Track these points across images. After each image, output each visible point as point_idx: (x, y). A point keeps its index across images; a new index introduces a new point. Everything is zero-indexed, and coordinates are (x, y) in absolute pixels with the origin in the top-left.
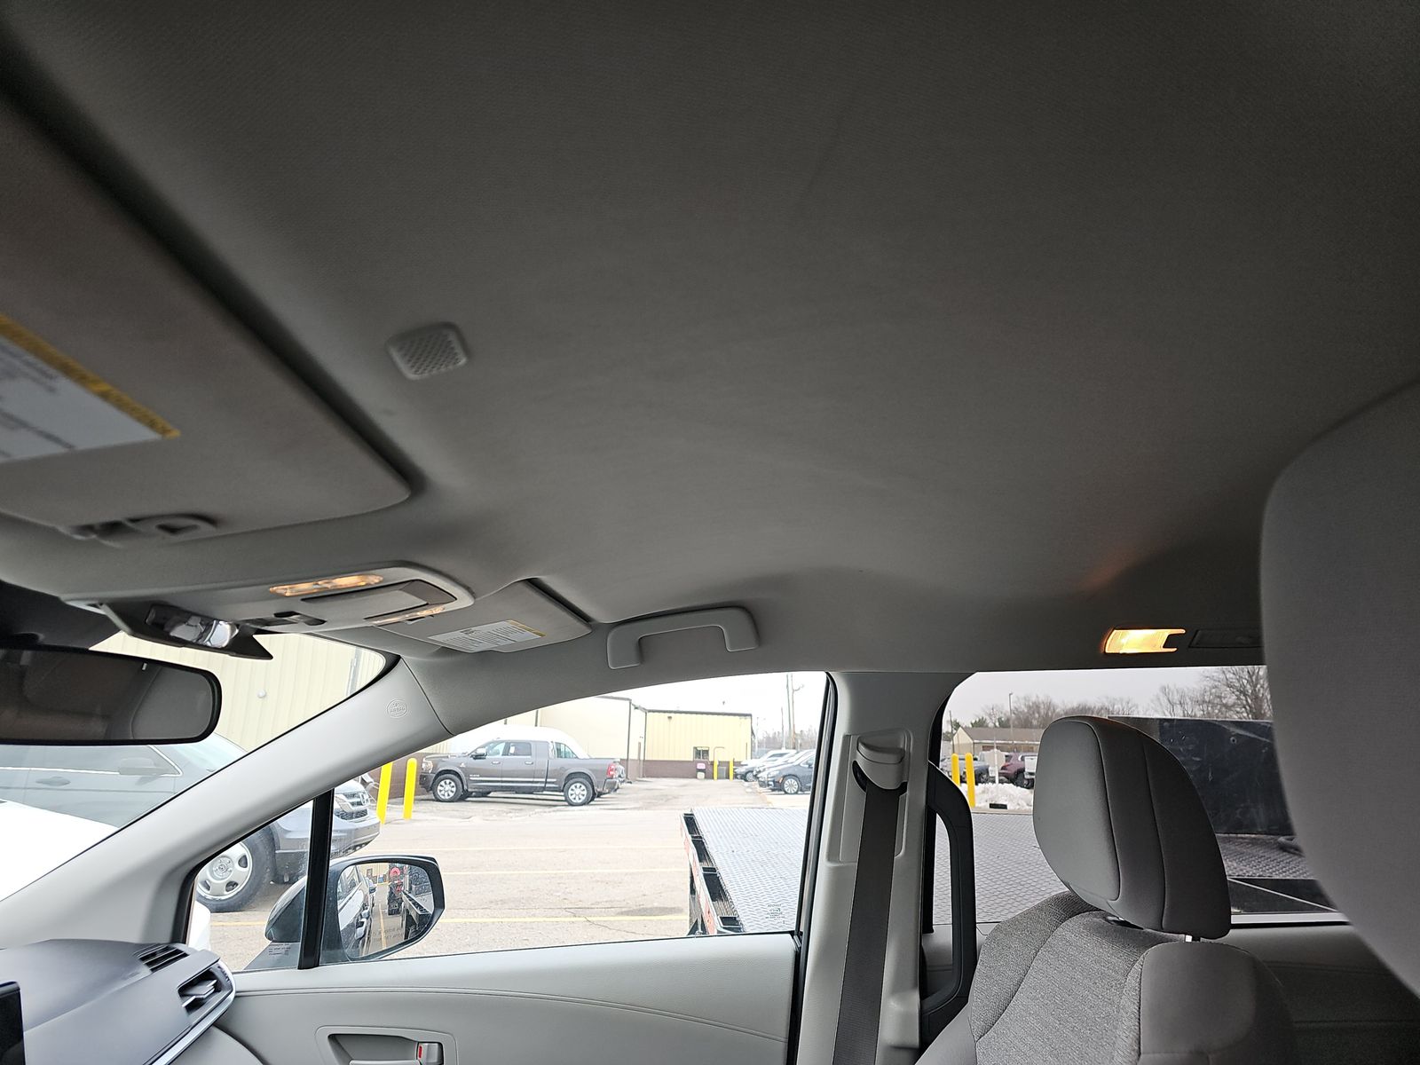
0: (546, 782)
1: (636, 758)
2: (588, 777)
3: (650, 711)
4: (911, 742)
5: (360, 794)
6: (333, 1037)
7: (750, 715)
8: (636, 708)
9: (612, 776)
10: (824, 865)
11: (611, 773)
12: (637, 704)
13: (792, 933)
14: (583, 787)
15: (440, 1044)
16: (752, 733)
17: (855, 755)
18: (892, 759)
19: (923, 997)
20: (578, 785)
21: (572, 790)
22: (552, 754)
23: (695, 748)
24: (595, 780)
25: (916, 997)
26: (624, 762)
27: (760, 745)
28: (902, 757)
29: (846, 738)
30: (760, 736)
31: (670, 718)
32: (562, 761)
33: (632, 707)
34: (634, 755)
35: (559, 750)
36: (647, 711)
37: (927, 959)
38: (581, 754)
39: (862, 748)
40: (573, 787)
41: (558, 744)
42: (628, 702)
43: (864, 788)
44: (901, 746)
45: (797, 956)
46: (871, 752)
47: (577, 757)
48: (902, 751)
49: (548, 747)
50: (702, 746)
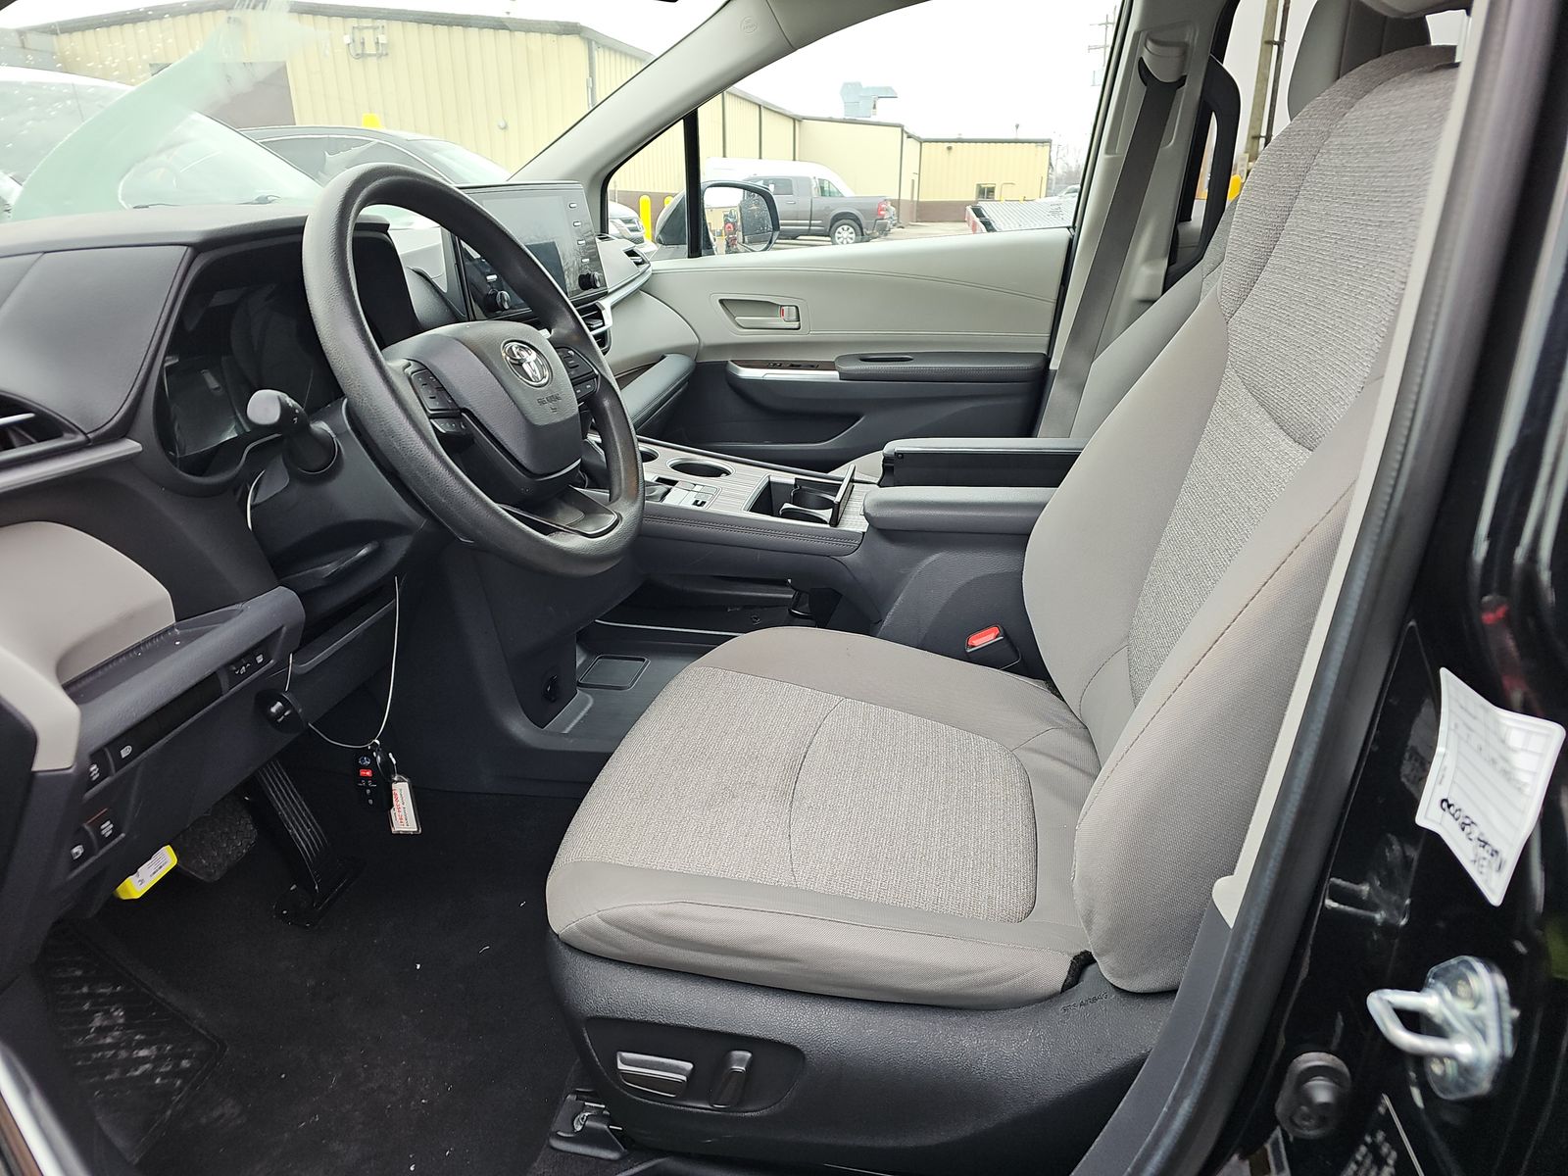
0: (810, 225)
1: (909, 198)
2: (856, 219)
3: (926, 141)
4: (1197, 37)
5: (636, 220)
6: (722, 301)
7: (1049, 142)
8: (909, 137)
9: (883, 215)
10: (1102, 156)
11: (882, 213)
12: (911, 132)
13: (1068, 228)
14: (851, 230)
15: (797, 307)
16: (1051, 164)
17: (1142, 52)
18: (1175, 52)
19: (1169, 264)
20: (846, 227)
21: (839, 233)
22: (815, 193)
23: (979, 185)
24: (864, 222)
25: (1166, 262)
26: (897, 203)
27: (1058, 180)
28: (1185, 50)
29: (1137, 35)
30: (1059, 170)
31: (949, 148)
32: (826, 201)
33: (905, 136)
34: (906, 196)
35: (822, 188)
36: (921, 141)
37: (1180, 237)
38: (848, 192)
39: (1150, 44)
40: (840, 229)
41: (821, 181)
42: (900, 129)
43: (1146, 84)
44: (1186, 40)
45: (1071, 241)
46: (1157, 47)
47: (842, 196)
48: (1186, 45)
49: (811, 186)
50: (987, 182)
